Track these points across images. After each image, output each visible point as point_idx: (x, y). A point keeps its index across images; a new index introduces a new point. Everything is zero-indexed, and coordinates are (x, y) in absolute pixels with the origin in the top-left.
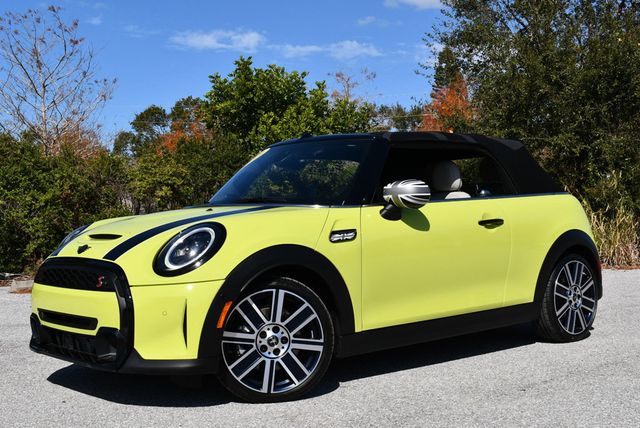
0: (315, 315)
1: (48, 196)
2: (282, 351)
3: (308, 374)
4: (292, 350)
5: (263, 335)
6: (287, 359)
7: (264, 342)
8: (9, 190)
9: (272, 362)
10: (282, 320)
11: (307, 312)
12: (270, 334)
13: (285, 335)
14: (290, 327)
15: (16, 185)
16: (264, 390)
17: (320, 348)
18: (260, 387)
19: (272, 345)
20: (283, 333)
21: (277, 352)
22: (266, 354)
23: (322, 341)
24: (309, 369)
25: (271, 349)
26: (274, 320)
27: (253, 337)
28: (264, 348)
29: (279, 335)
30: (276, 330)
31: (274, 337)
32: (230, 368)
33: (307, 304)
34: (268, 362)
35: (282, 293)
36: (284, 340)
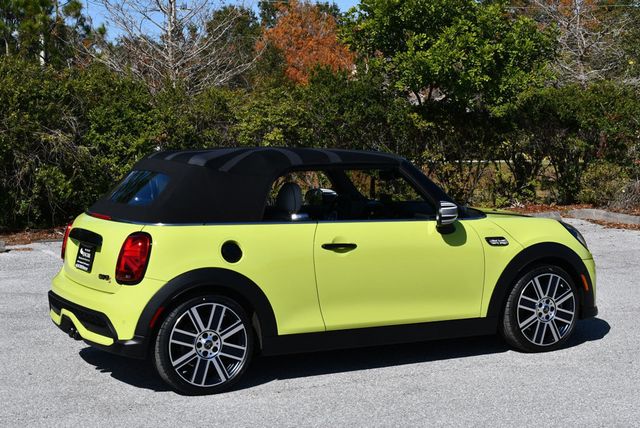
1: (141, 141)
8: (101, 133)
15: (108, 129)
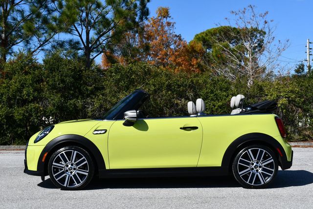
0: (86, 162)
2: (73, 173)
3: (81, 182)
4: (77, 173)
5: (67, 166)
6: (74, 176)
7: (67, 168)
9: (69, 176)
10: (75, 162)
11: (84, 160)
12: (70, 166)
13: (75, 167)
14: (77, 164)
16: (65, 185)
17: (87, 174)
18: (64, 184)
19: (70, 170)
20: (74, 166)
21: (71, 173)
22: (68, 173)
23: (88, 171)
24: (82, 180)
25: (69, 171)
26: (72, 161)
27: (64, 166)
28: (67, 171)
29: (73, 167)
30: (72, 165)
31: (71, 167)
32: (54, 176)
33: (84, 157)
34: (68, 176)
35: (76, 152)
36: (75, 169)
